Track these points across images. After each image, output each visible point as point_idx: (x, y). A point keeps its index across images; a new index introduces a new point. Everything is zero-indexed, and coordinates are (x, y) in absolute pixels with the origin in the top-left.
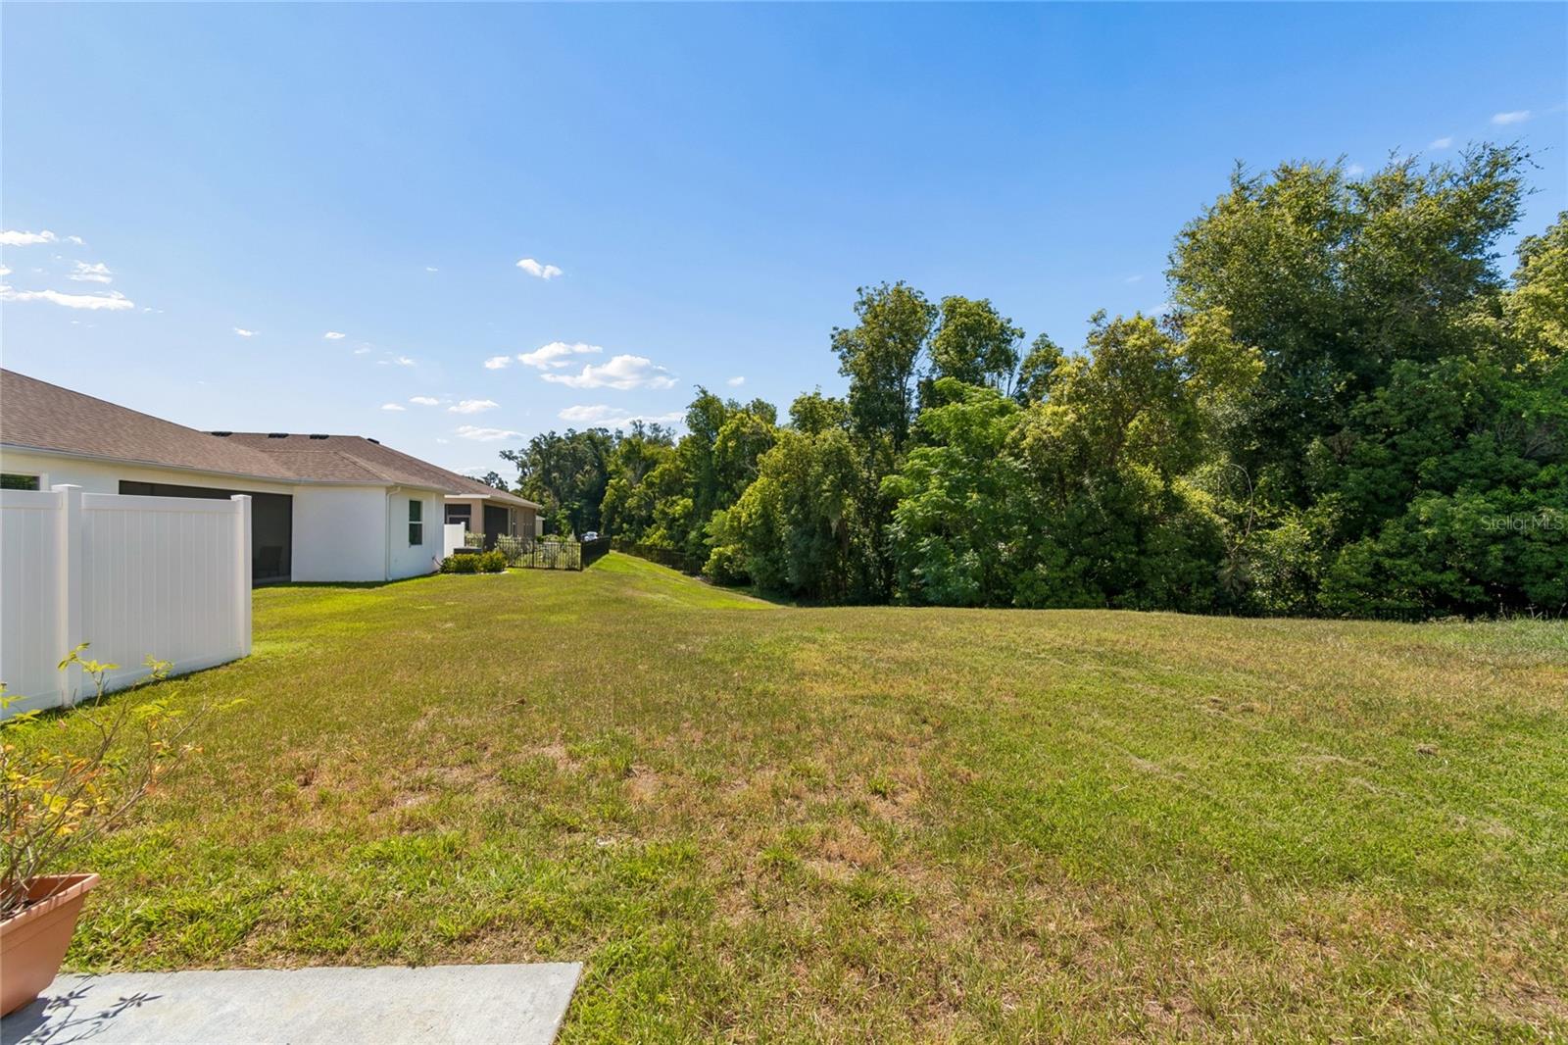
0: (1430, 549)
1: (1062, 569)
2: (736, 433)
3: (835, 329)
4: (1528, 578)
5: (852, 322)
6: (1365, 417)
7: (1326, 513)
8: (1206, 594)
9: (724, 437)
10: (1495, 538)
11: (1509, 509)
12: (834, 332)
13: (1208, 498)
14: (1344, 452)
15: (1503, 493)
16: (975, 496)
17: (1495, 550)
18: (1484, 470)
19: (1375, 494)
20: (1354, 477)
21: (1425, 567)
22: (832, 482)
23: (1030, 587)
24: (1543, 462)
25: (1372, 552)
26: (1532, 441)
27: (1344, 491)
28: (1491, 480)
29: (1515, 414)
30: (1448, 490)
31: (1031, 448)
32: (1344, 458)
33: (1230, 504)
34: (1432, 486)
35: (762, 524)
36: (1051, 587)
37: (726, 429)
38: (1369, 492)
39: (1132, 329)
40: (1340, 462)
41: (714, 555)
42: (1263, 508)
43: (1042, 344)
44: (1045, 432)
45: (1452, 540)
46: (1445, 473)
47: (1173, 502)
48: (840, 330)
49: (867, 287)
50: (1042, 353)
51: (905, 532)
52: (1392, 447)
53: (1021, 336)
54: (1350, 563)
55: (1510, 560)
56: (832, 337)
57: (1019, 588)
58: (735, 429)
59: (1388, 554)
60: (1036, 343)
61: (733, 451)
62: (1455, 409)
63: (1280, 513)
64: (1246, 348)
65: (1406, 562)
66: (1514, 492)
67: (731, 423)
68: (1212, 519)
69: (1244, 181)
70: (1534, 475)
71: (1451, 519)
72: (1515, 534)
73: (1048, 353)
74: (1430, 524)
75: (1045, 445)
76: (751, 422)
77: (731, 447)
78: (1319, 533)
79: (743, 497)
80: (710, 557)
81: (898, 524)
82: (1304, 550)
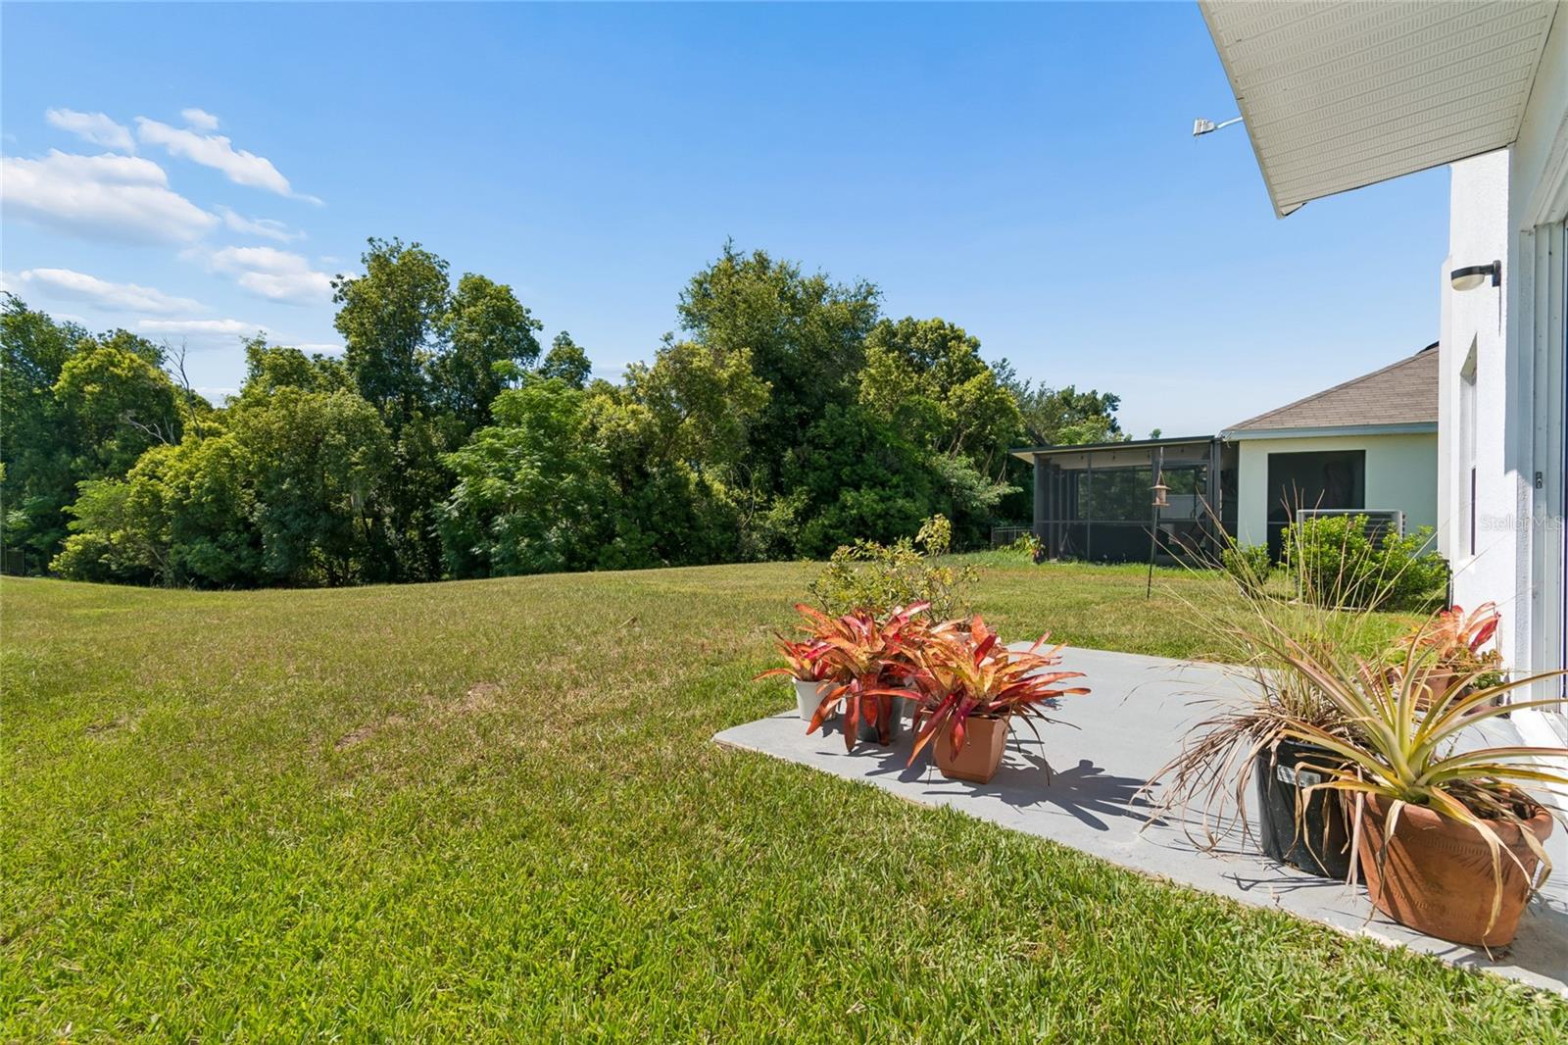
0: (852, 523)
1: (637, 542)
3: (339, 277)
6: (814, 438)
7: (800, 498)
9: (73, 376)
10: (879, 516)
11: (882, 500)
12: (338, 281)
13: (722, 488)
14: (805, 460)
15: (878, 489)
16: (570, 476)
17: (880, 522)
18: (871, 475)
19: (822, 489)
20: (812, 477)
22: (364, 454)
23: (611, 557)
24: (895, 473)
25: (823, 525)
26: (889, 460)
27: (809, 486)
28: (876, 483)
29: (883, 445)
30: (857, 488)
31: (608, 438)
32: (805, 464)
33: (736, 492)
34: (848, 485)
35: (213, 501)
37: (74, 365)
38: (820, 487)
39: (693, 353)
40: (803, 466)
41: (77, 544)
42: (757, 496)
43: (564, 341)
44: (619, 426)
45: (862, 518)
46: (854, 477)
47: (704, 488)
48: (345, 280)
49: (380, 240)
50: (566, 349)
51: (460, 511)
52: (828, 458)
53: (540, 328)
54: (812, 533)
55: (885, 529)
56: (334, 285)
57: (600, 559)
58: (96, 368)
59: (831, 527)
60: (557, 339)
61: (97, 399)
62: (857, 438)
63: (770, 500)
64: (764, 382)
65: (840, 531)
66: (884, 490)
67: (84, 359)
68: (727, 503)
69: (732, 253)
70: (890, 480)
71: (861, 505)
72: (887, 514)
73: (574, 350)
74: (852, 507)
75: (619, 436)
76: (127, 361)
77: (92, 393)
78: (796, 512)
79: (140, 466)
80: (62, 549)
81: (451, 503)
82: (789, 524)
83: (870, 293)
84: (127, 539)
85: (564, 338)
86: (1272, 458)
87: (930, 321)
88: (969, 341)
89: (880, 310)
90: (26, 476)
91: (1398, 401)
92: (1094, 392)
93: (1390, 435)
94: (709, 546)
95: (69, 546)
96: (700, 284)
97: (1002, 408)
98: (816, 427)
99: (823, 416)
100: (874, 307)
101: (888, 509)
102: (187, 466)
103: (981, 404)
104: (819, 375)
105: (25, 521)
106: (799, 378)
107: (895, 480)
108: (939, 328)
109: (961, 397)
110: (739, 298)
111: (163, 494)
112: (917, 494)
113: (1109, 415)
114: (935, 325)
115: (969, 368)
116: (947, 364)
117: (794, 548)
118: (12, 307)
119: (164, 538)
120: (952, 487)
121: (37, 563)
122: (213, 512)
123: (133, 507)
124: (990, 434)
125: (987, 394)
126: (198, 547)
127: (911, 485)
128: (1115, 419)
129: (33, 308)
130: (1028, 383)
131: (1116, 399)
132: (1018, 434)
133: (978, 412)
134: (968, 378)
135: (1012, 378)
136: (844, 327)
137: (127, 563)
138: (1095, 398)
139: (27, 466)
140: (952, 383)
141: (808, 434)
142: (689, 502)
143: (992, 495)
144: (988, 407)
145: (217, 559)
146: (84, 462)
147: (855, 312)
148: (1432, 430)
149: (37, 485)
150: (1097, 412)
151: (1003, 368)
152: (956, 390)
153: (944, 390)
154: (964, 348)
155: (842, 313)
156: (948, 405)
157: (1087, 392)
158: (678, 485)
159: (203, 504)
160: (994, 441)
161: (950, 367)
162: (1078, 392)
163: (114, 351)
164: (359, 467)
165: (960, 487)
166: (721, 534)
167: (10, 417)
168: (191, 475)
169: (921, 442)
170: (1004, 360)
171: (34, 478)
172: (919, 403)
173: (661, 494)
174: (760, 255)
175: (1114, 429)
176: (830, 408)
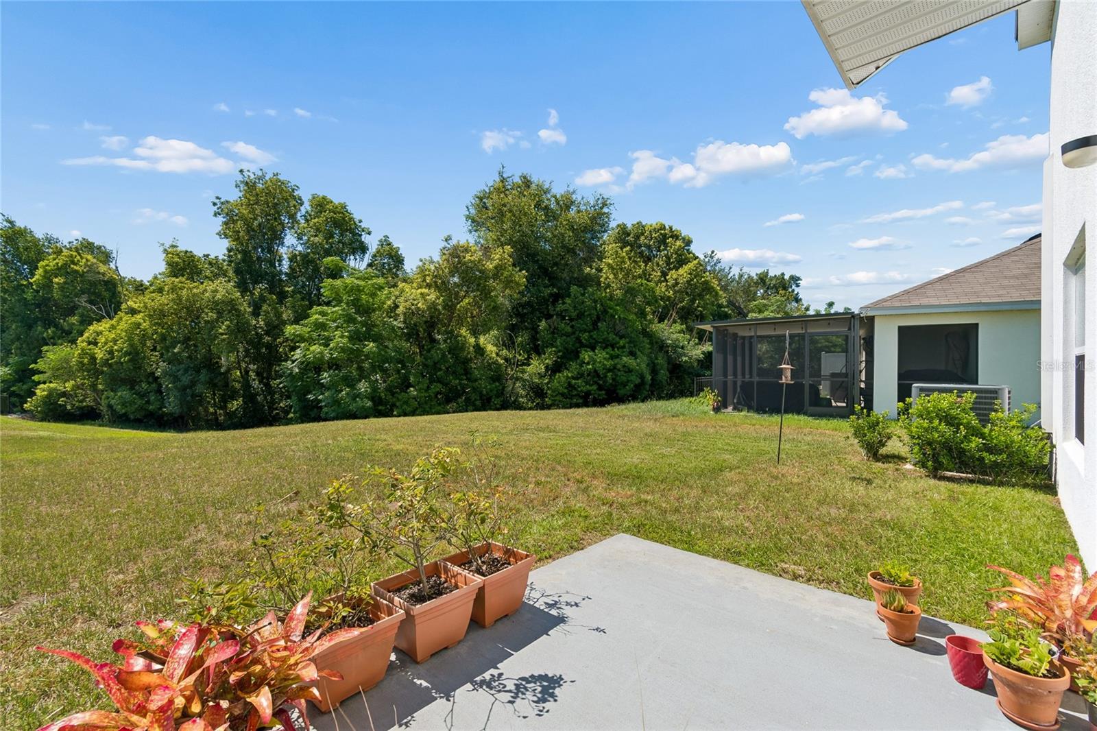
0: (588, 375)
1: (426, 391)
2: (62, 270)
3: (218, 198)
4: (619, 387)
5: (234, 195)
6: (562, 312)
7: (549, 358)
8: (497, 401)
9: (46, 271)
10: (609, 370)
11: (612, 357)
12: (217, 201)
13: (494, 349)
14: (555, 328)
15: (609, 350)
16: (371, 344)
17: (609, 375)
18: (604, 340)
19: (567, 350)
20: (559, 341)
21: (587, 383)
22: (228, 327)
23: (406, 403)
24: (621, 338)
25: (567, 377)
26: (617, 328)
27: (557, 347)
28: (607, 345)
29: (613, 316)
30: (593, 349)
31: (405, 314)
32: (554, 331)
33: (505, 352)
34: (586, 347)
35: (129, 361)
36: (419, 402)
37: (49, 263)
38: (565, 348)
39: (467, 250)
40: (553, 333)
41: (44, 391)
42: (520, 355)
43: (385, 242)
44: (413, 305)
45: (595, 371)
46: (591, 341)
47: (479, 350)
48: (222, 200)
49: (248, 171)
50: (387, 248)
51: (299, 368)
52: (572, 327)
53: (369, 233)
54: (559, 382)
55: (613, 379)
56: (215, 204)
57: (398, 404)
58: (62, 266)
59: (573, 378)
60: (380, 241)
61: (62, 288)
62: (594, 312)
63: (529, 358)
64: (520, 271)
65: (580, 381)
66: (613, 350)
67: (54, 259)
68: (497, 360)
69: (505, 176)
70: (619, 343)
71: (595, 361)
72: (615, 368)
73: (391, 249)
74: (588, 364)
75: (413, 312)
76: (84, 260)
77: (58, 284)
78: (547, 368)
79: (86, 335)
80: (34, 394)
81: (293, 362)
82: (541, 376)
83: (604, 204)
84: (76, 387)
85: (385, 240)
86: (902, 330)
87: (654, 224)
88: (684, 239)
89: (612, 217)
90: (13, 342)
91: (1005, 282)
92: (783, 274)
93: (999, 311)
94: (481, 393)
95: (38, 392)
96: (481, 199)
97: (707, 288)
98: (564, 303)
99: (569, 296)
100: (608, 215)
101: (616, 364)
102: (114, 336)
103: (691, 285)
104: (567, 265)
105: (10, 374)
106: (552, 268)
107: (622, 343)
108: (661, 229)
109: (676, 279)
110: (505, 209)
111: (96, 356)
112: (638, 353)
113: (793, 291)
114: (658, 227)
115: (682, 258)
116: (666, 256)
117: (546, 393)
118: (5, 223)
119: (100, 387)
120: (668, 347)
121: (18, 404)
122: (129, 369)
123: (77, 365)
124: (698, 306)
125: (695, 277)
126: (119, 394)
127: (635, 346)
128: (798, 294)
129: (20, 224)
130: (730, 268)
131: (799, 279)
132: (720, 306)
133: (689, 291)
134: (681, 266)
135: (719, 265)
136: (586, 229)
137: (77, 404)
138: (783, 278)
139: (13, 336)
140: (670, 269)
141: (558, 309)
142: (467, 361)
143: (699, 352)
144: (696, 287)
145: (133, 403)
146: (53, 332)
147: (593, 219)
148: (1035, 307)
149: (20, 349)
150: (785, 288)
151: (712, 257)
152: (673, 274)
153: (664, 274)
154: (678, 243)
155: (585, 219)
156: (667, 285)
157: (778, 274)
158: (457, 348)
159: (122, 363)
160: (701, 312)
161: (668, 258)
162: (771, 274)
163: (75, 254)
164: (224, 336)
165: (675, 347)
166: (490, 384)
167: (4, 300)
168: (115, 341)
169: (642, 314)
170: (713, 252)
171: (17, 344)
172: (642, 285)
173: (444, 355)
174: (525, 177)
175: (797, 300)
176: (574, 289)
